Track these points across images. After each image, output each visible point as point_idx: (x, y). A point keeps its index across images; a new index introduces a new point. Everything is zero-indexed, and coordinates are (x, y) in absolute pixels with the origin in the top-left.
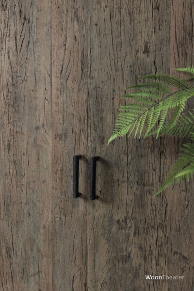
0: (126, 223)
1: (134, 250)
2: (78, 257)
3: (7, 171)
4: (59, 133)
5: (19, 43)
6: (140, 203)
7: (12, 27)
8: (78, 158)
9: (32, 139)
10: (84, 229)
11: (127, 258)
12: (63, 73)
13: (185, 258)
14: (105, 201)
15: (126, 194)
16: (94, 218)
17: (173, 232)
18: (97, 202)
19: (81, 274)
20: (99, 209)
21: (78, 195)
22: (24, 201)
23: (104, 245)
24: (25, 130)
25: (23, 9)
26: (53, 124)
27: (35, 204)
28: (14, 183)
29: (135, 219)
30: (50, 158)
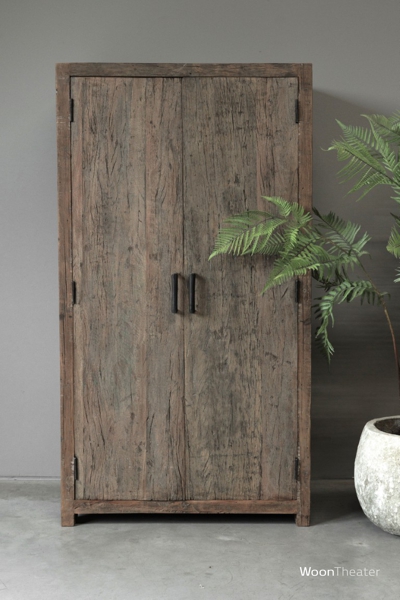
0: (222, 332)
1: (230, 357)
2: (175, 370)
3: (95, 293)
4: (154, 252)
5: (110, 165)
6: (235, 312)
7: (102, 150)
8: (176, 277)
9: (124, 260)
10: (182, 344)
11: (223, 365)
12: (158, 197)
13: (275, 357)
14: (202, 314)
15: (221, 306)
16: (191, 332)
17: (265, 336)
18: (194, 316)
19: (179, 389)
20: (196, 323)
21: (176, 310)
22: (115, 323)
23: (201, 356)
24: (116, 250)
25: (115, 134)
26: (147, 245)
27: (127, 324)
28: (103, 305)
29: (230, 328)
30: (144, 278)
